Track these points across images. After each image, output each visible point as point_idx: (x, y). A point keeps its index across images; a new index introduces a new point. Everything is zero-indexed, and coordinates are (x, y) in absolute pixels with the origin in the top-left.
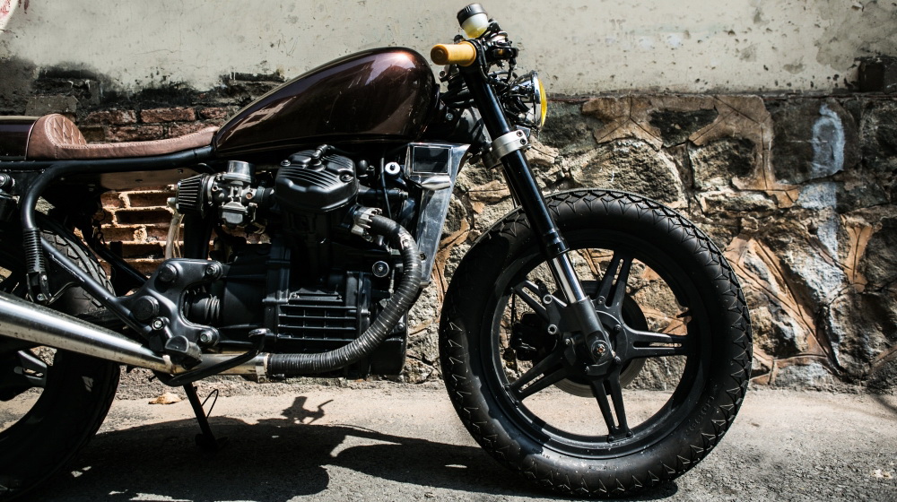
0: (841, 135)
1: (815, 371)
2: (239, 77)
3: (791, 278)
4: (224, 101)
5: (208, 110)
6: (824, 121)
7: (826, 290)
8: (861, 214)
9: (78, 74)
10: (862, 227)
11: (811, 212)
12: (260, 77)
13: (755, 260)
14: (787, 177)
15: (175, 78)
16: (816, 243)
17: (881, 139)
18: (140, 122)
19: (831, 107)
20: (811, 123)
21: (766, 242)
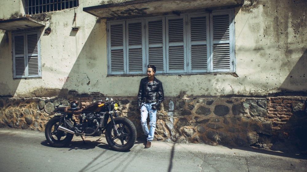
0: (173, 105)
1: (169, 140)
2: (94, 92)
3: (166, 126)
4: (92, 96)
5: (89, 98)
6: (171, 103)
7: (171, 128)
8: (176, 117)
9: (74, 91)
10: (177, 119)
11: (169, 116)
12: (97, 93)
13: (161, 123)
14: (166, 111)
15: (86, 92)
16: (170, 121)
17: (179, 106)
18: (81, 99)
19: (172, 101)
20: (169, 103)
21: (163, 120)
